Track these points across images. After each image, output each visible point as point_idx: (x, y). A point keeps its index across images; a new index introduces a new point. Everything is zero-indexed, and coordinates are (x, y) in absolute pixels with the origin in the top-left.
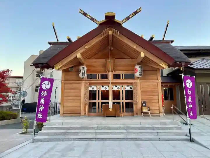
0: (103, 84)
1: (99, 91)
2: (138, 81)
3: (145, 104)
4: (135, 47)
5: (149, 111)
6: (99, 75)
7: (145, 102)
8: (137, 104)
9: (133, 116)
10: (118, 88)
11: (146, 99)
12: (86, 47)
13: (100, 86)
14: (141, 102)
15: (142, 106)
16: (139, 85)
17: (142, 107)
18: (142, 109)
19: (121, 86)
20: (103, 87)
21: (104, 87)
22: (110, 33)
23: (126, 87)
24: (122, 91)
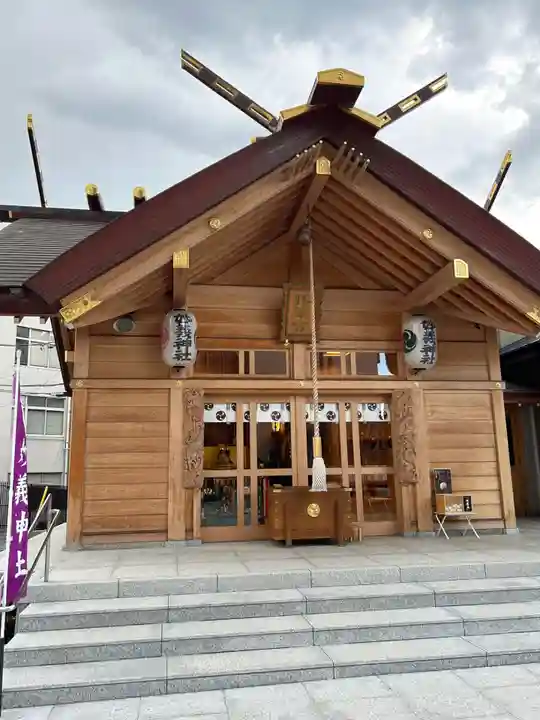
0: (265, 397)
1: (246, 426)
2: (417, 384)
3: (449, 483)
4: (428, 234)
5: (470, 510)
6: (247, 355)
7: (446, 475)
8: (414, 484)
9: (398, 533)
10: (330, 415)
11: (447, 459)
12: (217, 224)
13: (252, 404)
14: (432, 476)
15: (435, 490)
16: (418, 401)
17: (433, 493)
18: (434, 505)
19: (342, 406)
20: (265, 408)
21: (267, 408)
22: (323, 167)
23: (364, 409)
24: (349, 425)
